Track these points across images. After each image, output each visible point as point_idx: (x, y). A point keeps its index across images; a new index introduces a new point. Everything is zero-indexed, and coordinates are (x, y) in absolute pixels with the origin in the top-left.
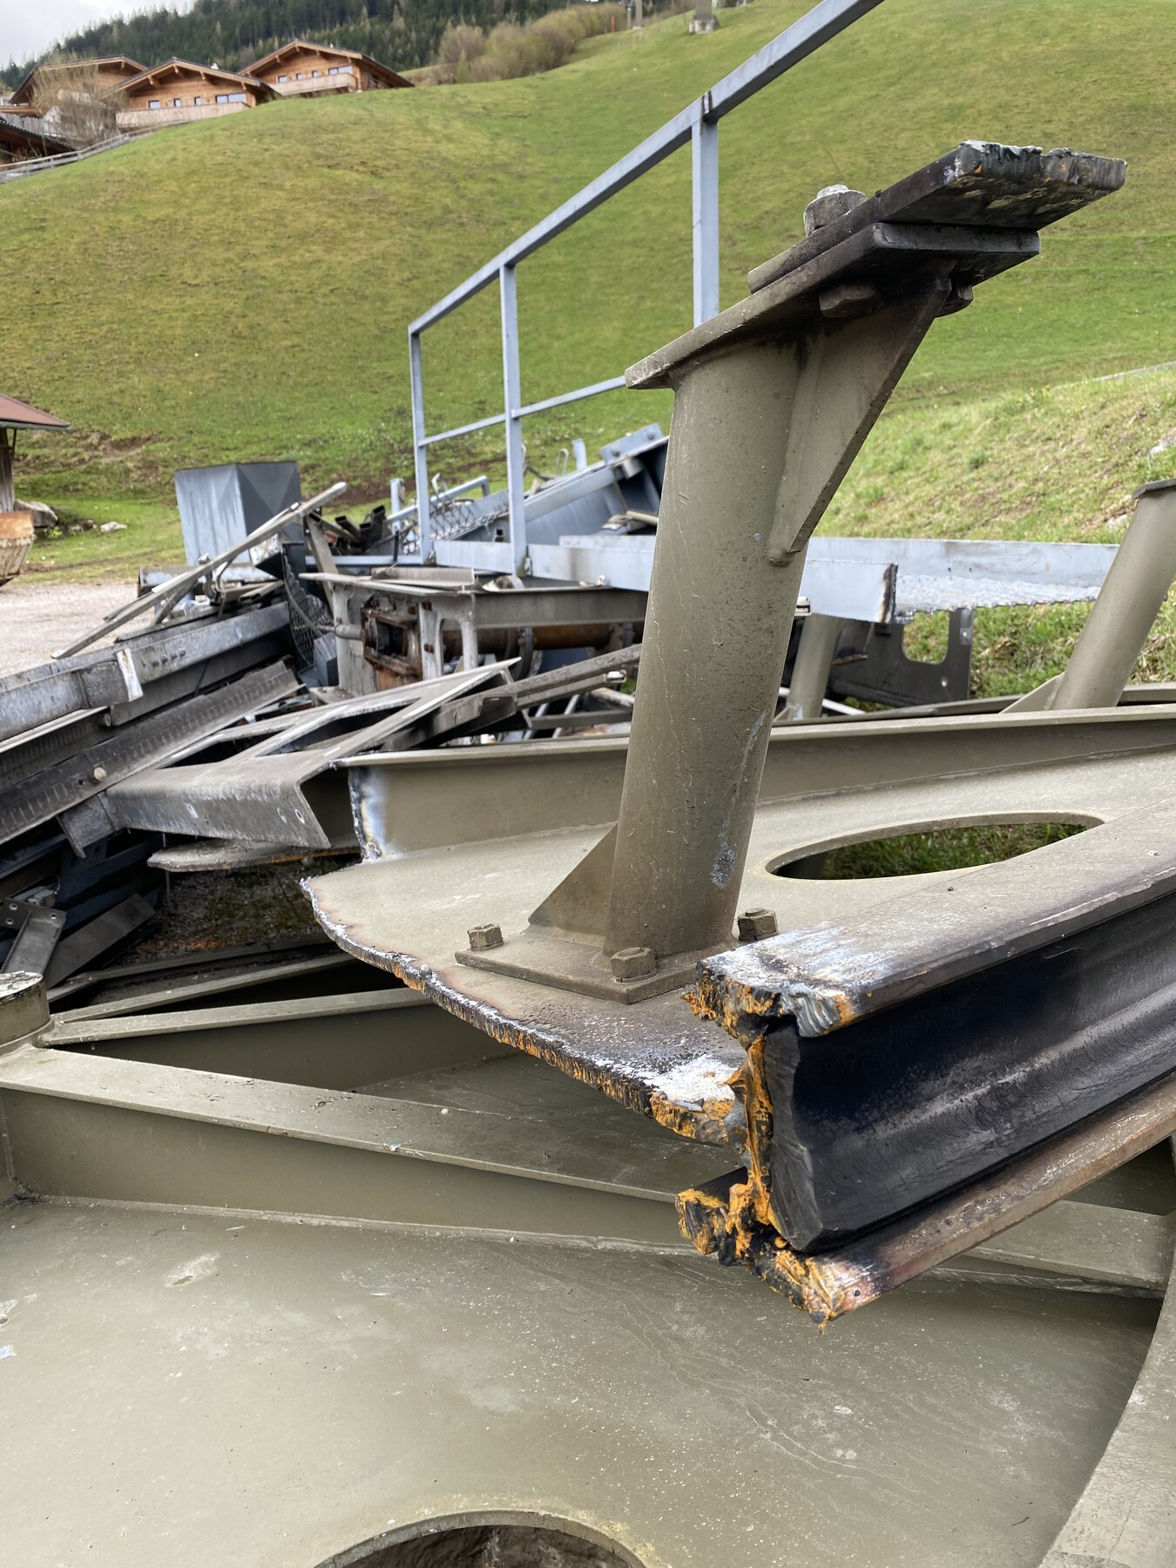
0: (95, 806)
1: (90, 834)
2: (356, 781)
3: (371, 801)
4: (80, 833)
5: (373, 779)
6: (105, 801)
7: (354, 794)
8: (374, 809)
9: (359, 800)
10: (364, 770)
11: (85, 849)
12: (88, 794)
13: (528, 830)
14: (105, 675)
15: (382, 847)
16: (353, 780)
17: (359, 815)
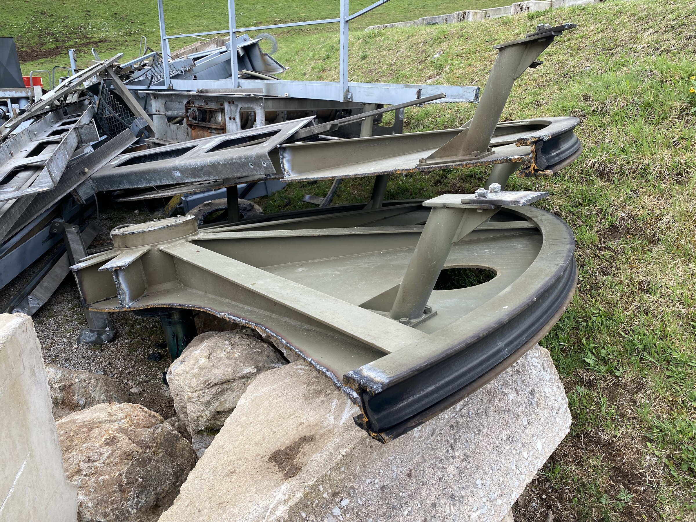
0: (87, 183)
1: (87, 194)
2: (282, 153)
3: (287, 159)
4: (84, 194)
5: (287, 151)
6: (91, 181)
7: (281, 157)
8: (288, 161)
9: (283, 159)
10: (284, 149)
11: (86, 200)
12: (83, 179)
13: (338, 165)
14: (88, 130)
15: (290, 173)
16: (280, 152)
17: (283, 163)
